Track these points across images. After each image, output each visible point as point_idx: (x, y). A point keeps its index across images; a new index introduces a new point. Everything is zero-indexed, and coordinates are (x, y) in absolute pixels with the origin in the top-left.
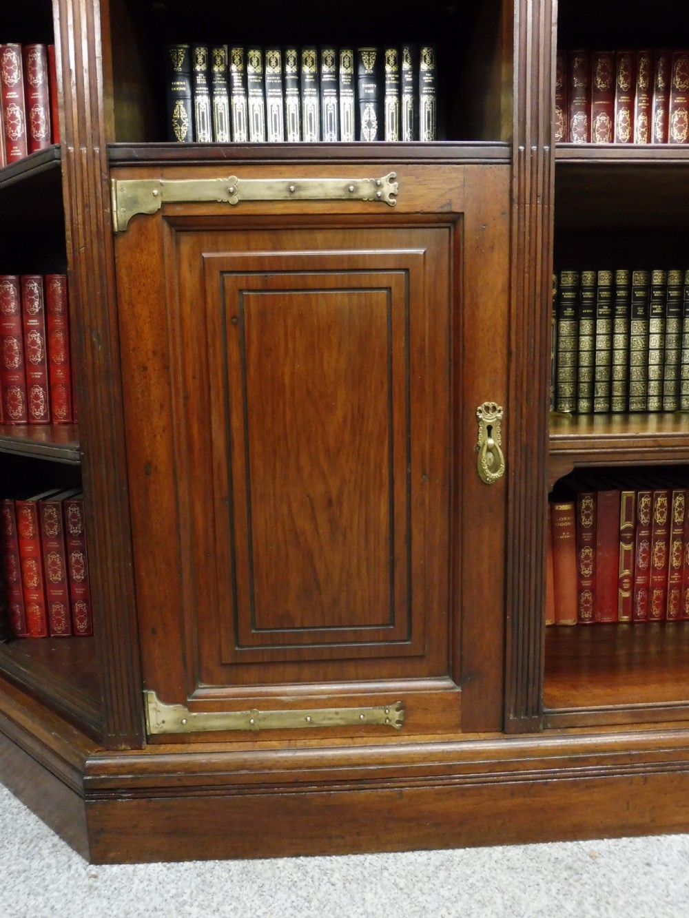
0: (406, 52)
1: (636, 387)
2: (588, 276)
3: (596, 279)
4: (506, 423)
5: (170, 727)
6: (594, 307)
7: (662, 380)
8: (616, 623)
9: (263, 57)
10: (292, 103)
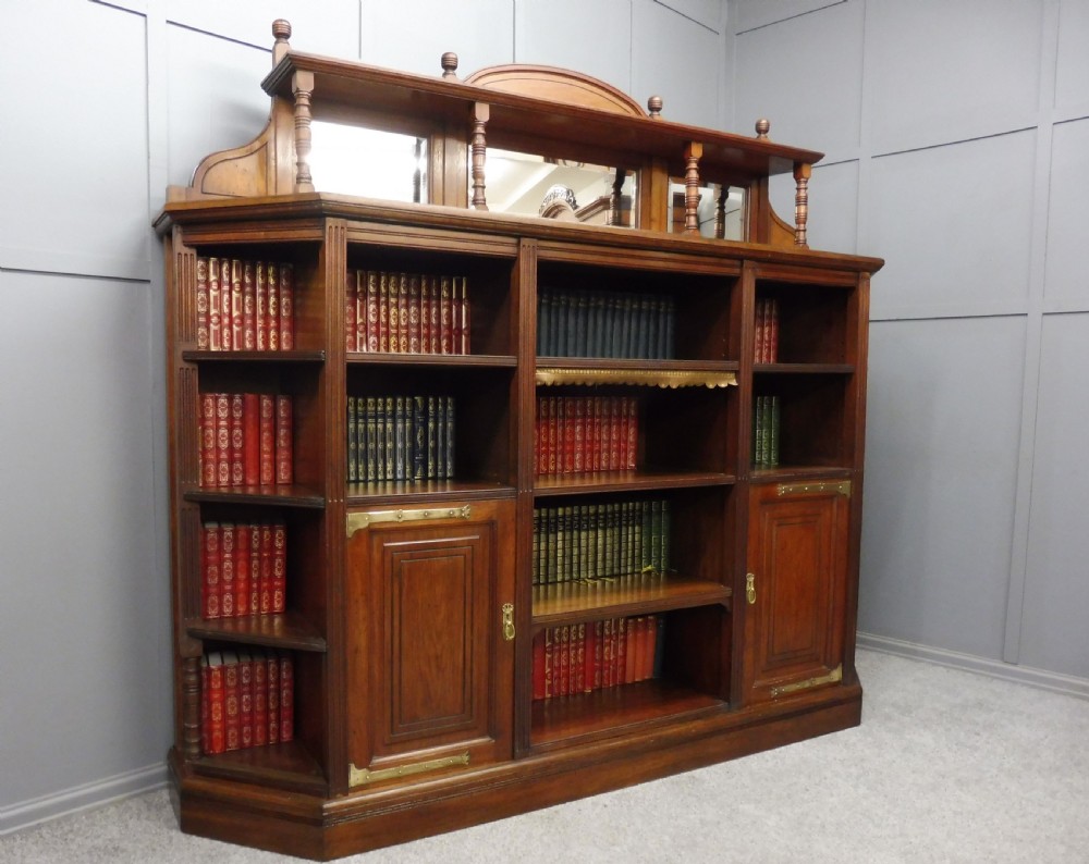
4: (514, 612)
5: (360, 782)
7: (563, 565)
8: (544, 699)
9: (366, 401)
10: (380, 426)
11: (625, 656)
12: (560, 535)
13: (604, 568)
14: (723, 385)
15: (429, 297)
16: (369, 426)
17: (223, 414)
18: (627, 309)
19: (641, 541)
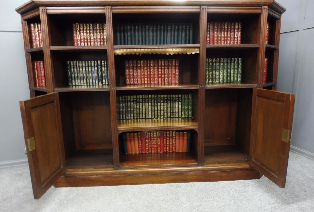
0: (105, 62)
1: (147, 115)
2: (138, 96)
3: (139, 97)
6: (139, 101)
7: (152, 113)
8: (146, 153)
9: (82, 62)
10: (87, 69)
11: (175, 144)
12: (150, 104)
13: (167, 115)
14: (194, 53)
15: (100, 30)
16: (83, 69)
17: (42, 66)
18: (173, 28)
19: (181, 107)
